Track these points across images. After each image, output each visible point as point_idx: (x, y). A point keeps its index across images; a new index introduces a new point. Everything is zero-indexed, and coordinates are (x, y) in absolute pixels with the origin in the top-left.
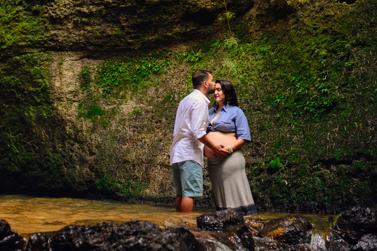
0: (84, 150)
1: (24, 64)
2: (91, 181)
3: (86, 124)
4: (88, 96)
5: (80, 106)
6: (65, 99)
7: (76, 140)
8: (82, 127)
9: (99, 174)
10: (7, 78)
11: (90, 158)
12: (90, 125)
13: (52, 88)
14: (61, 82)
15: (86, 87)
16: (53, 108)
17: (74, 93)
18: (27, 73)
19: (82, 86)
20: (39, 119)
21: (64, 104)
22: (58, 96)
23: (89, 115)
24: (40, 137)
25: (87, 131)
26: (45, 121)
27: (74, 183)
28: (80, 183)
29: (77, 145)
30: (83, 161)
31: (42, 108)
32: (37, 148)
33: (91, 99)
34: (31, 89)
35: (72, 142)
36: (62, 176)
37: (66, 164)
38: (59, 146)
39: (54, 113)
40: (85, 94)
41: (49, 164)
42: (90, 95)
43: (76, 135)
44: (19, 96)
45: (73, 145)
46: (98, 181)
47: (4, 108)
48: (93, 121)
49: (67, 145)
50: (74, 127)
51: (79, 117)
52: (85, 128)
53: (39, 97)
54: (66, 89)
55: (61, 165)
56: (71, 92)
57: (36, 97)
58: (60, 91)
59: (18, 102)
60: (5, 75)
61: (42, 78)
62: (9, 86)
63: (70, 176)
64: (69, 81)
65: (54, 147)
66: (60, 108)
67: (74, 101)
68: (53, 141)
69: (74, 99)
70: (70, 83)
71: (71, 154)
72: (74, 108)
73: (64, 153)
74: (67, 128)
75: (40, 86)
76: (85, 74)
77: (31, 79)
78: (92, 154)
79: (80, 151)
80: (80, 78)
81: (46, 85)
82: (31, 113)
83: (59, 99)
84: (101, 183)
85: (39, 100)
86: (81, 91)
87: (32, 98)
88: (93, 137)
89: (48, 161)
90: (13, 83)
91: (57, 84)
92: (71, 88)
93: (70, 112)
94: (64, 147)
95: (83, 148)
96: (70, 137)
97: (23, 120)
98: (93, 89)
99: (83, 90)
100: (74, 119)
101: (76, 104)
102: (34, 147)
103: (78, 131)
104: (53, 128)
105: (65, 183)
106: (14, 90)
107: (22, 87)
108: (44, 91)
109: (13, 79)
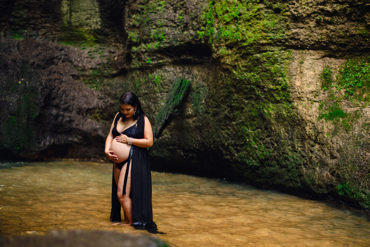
0: (324, 152)
1: (264, 62)
2: (332, 186)
3: (327, 126)
4: (329, 96)
5: (321, 106)
6: (306, 99)
7: (316, 141)
8: (323, 128)
9: (340, 179)
10: (248, 75)
11: (330, 161)
12: (332, 127)
13: (292, 87)
14: (302, 81)
15: (327, 87)
16: (293, 108)
17: (316, 93)
18: (267, 71)
19: (323, 86)
20: (279, 117)
21: (304, 103)
22: (299, 95)
23: (330, 117)
24: (279, 135)
25: (328, 134)
26: (284, 119)
27: (313, 184)
28: (320, 186)
29: (317, 146)
30: (323, 164)
31: (282, 106)
32: (276, 145)
33: (332, 100)
34: (271, 87)
35: (312, 143)
36: (301, 175)
37: (305, 165)
38: (298, 145)
39: (294, 112)
40: (326, 95)
41: (288, 162)
42: (331, 96)
43: (316, 137)
44: (258, 92)
45: (313, 146)
46: (339, 187)
47: (243, 103)
48: (335, 124)
49: (307, 146)
50: (315, 128)
51: (320, 118)
52: (326, 130)
53: (278, 94)
54: (307, 89)
55: (300, 165)
56: (312, 92)
57: (275, 95)
58: (300, 90)
59: (258, 98)
60: (246, 71)
61: (282, 76)
62: (249, 83)
63: (309, 177)
64: (310, 80)
65: (293, 147)
66: (300, 107)
67: (315, 101)
68: (292, 140)
69: (315, 100)
70: (311, 83)
71: (311, 154)
72: (314, 109)
73: (303, 153)
74: (307, 128)
75: (280, 85)
76: (327, 74)
77: (272, 77)
78: (333, 157)
79: (321, 153)
80: (321, 78)
81: (286, 84)
82: (271, 110)
83: (299, 98)
84: (343, 190)
85: (278, 98)
86: (322, 92)
87: (272, 96)
88: (334, 140)
89: (286, 159)
90: (253, 80)
91: (298, 83)
92: (312, 88)
93: (310, 112)
94: (303, 146)
95: (323, 151)
96: (309, 138)
97: (262, 116)
98: (334, 89)
99: (325, 90)
100: (314, 120)
101: (317, 104)
102: (273, 144)
103: (318, 133)
104: (293, 127)
105: (304, 183)
106: (254, 87)
107: (262, 84)
108: (284, 89)
109: (253, 76)
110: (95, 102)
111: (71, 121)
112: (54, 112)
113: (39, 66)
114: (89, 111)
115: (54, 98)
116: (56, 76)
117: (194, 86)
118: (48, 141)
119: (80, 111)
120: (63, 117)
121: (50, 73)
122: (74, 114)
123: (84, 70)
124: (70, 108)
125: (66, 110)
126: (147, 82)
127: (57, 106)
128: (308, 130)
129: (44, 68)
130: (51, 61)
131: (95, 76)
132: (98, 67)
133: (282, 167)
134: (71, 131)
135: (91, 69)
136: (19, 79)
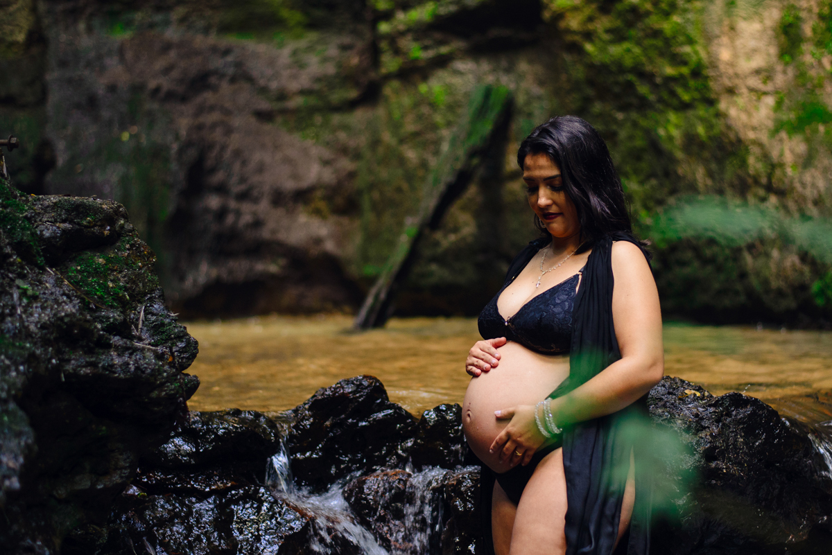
0: (787, 211)
1: (648, 14)
2: (803, 287)
3: (789, 149)
4: (796, 78)
5: (779, 104)
6: (744, 91)
7: (770, 188)
8: (781, 155)
9: (817, 268)
10: (616, 50)
11: (798, 229)
12: (801, 148)
13: (714, 65)
14: (734, 49)
15: (792, 55)
16: (719, 115)
17: (765, 74)
18: (656, 33)
19: (781, 55)
20: (691, 142)
21: (741, 101)
23: (796, 127)
24: (691, 186)
25: (795, 165)
26: (702, 145)
27: (768, 291)
28: (780, 293)
29: (772, 199)
30: (785, 242)
31: (695, 115)
33: (803, 88)
34: (669, 71)
35: (762, 192)
36: (743, 275)
37: (750, 248)
38: (734, 202)
39: (720, 125)
40: (790, 74)
41: (715, 249)
42: (801, 75)
43: (770, 176)
44: (643, 89)
45: (764, 200)
46: (816, 286)
47: (615, 121)
48: (808, 141)
49: (751, 201)
50: (765, 157)
51: (775, 132)
52: (788, 158)
53: (686, 87)
54: (746, 65)
55: (740, 250)
56: (757, 72)
57: (680, 91)
58: (730, 71)
59: (643, 105)
60: (613, 42)
61: (691, 41)
62: (621, 69)
63: (758, 274)
64: (752, 44)
66: (733, 112)
67: (765, 93)
68: (721, 191)
69: (765, 89)
70: (755, 51)
72: (764, 111)
74: (751, 160)
75: (685, 63)
76: (790, 25)
77: (667, 47)
80: (777, 37)
82: (672, 128)
83: (731, 91)
84: (822, 291)
85: (686, 97)
86: (779, 68)
87: (673, 94)
88: (807, 178)
90: (628, 62)
91: (725, 55)
92: (758, 62)
93: (754, 120)
96: (756, 181)
97: (655, 146)
98: (808, 59)
99: (786, 64)
100: (764, 137)
101: (770, 101)
103: (774, 166)
104: (720, 162)
105: (750, 293)
106: (631, 77)
107: (648, 68)
108: (697, 73)
109: (629, 51)
110: (314, 173)
111: (257, 224)
112: (214, 202)
113: (170, 96)
114: (302, 196)
115: (213, 170)
116: (215, 117)
117: (521, 99)
118: (204, 273)
119: (279, 198)
120: (238, 213)
121: (200, 111)
122: (264, 206)
123: (282, 96)
124: (255, 193)
125: (244, 196)
126: (416, 105)
127: (221, 189)
128: (754, 164)
129: (184, 99)
130: (201, 82)
131: (312, 110)
132: (317, 87)
133: (706, 261)
134: (259, 249)
135: (303, 92)
136: (123, 127)
